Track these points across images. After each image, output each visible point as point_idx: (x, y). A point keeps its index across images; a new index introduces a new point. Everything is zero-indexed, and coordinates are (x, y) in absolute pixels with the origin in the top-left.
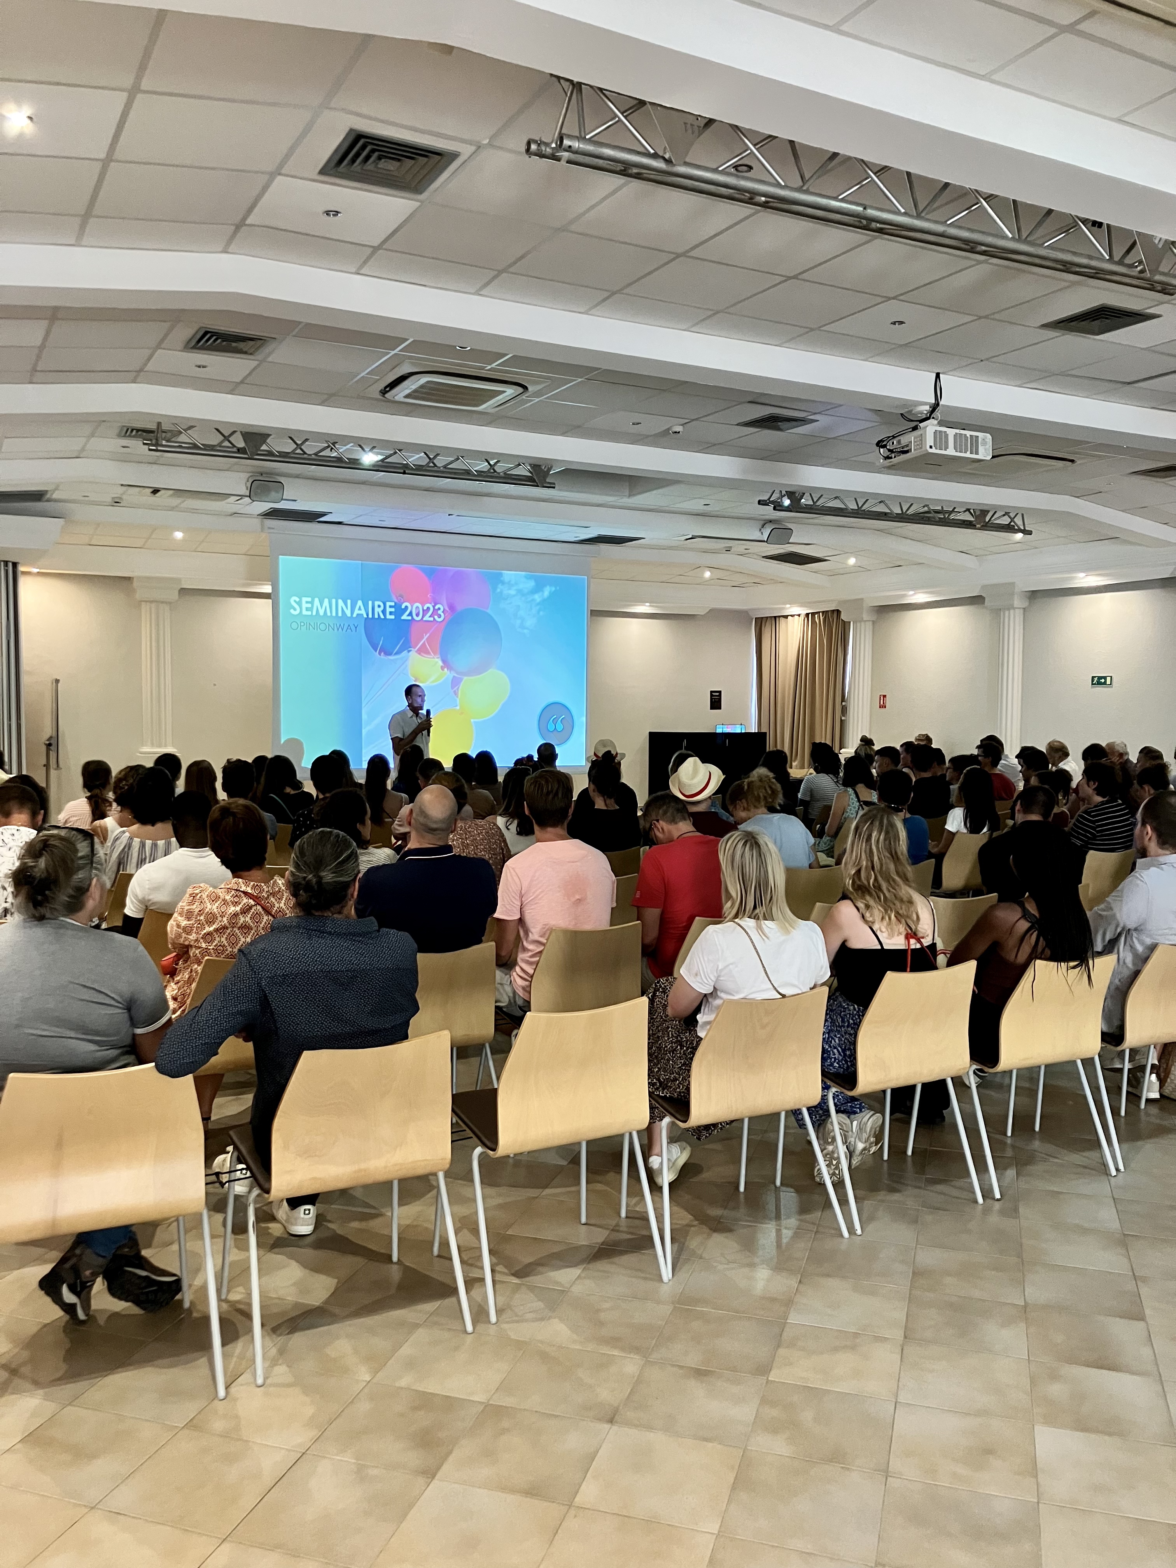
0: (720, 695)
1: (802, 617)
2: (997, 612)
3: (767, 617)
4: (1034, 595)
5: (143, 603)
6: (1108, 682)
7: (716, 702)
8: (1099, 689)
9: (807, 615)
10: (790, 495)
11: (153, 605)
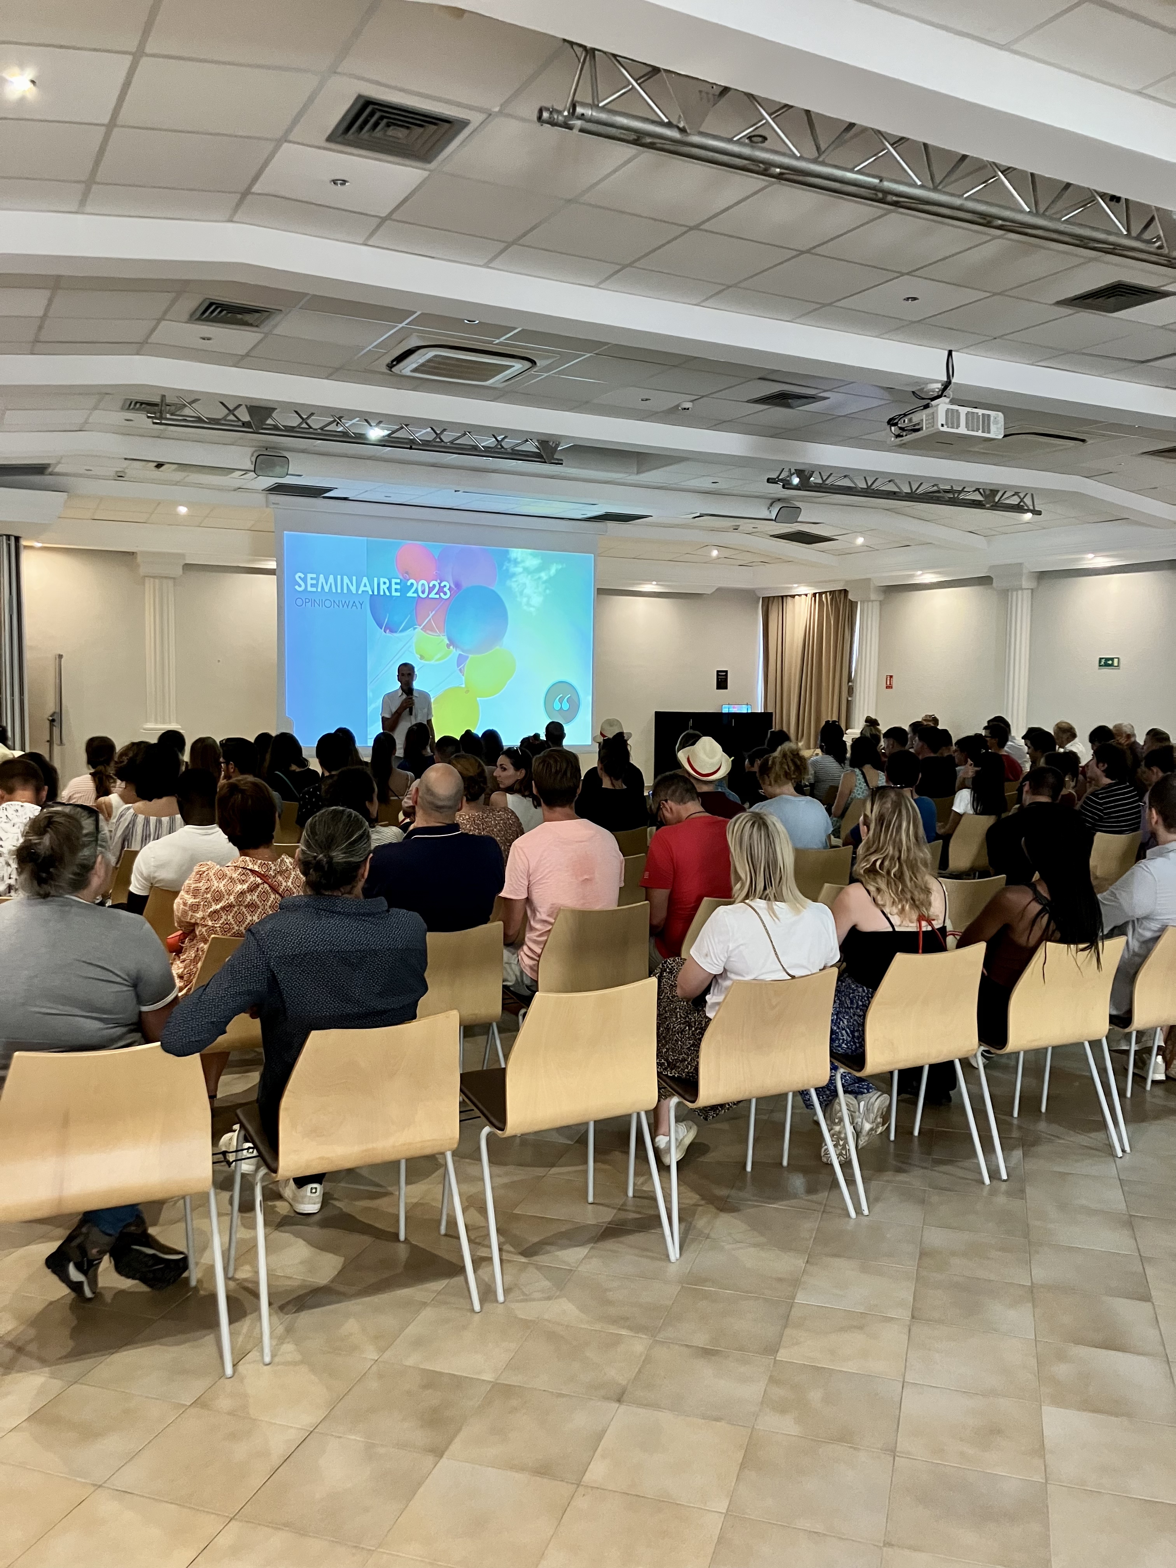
0: (726, 675)
1: (809, 596)
2: (1005, 594)
3: (774, 597)
4: (1042, 576)
5: (147, 580)
6: (1116, 664)
7: (722, 682)
8: (1106, 670)
9: (815, 595)
10: (800, 473)
11: (157, 581)
